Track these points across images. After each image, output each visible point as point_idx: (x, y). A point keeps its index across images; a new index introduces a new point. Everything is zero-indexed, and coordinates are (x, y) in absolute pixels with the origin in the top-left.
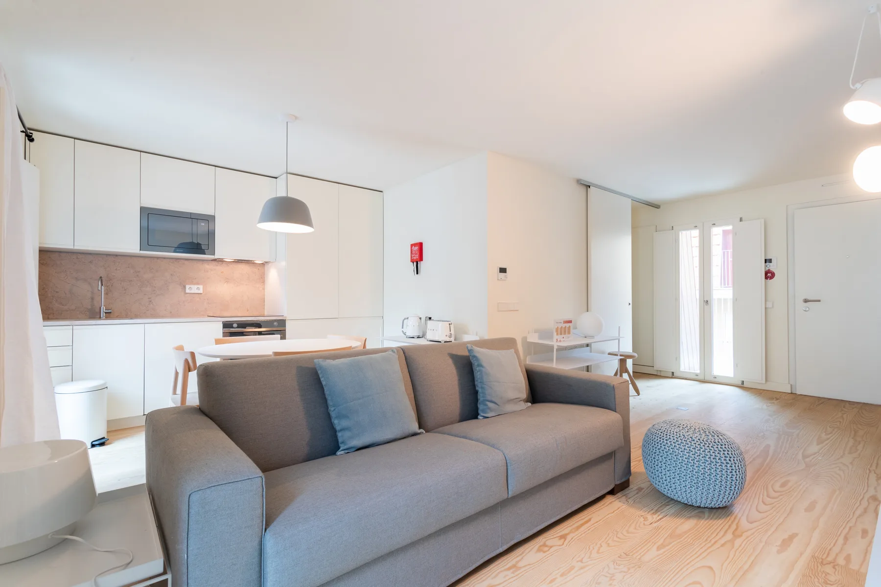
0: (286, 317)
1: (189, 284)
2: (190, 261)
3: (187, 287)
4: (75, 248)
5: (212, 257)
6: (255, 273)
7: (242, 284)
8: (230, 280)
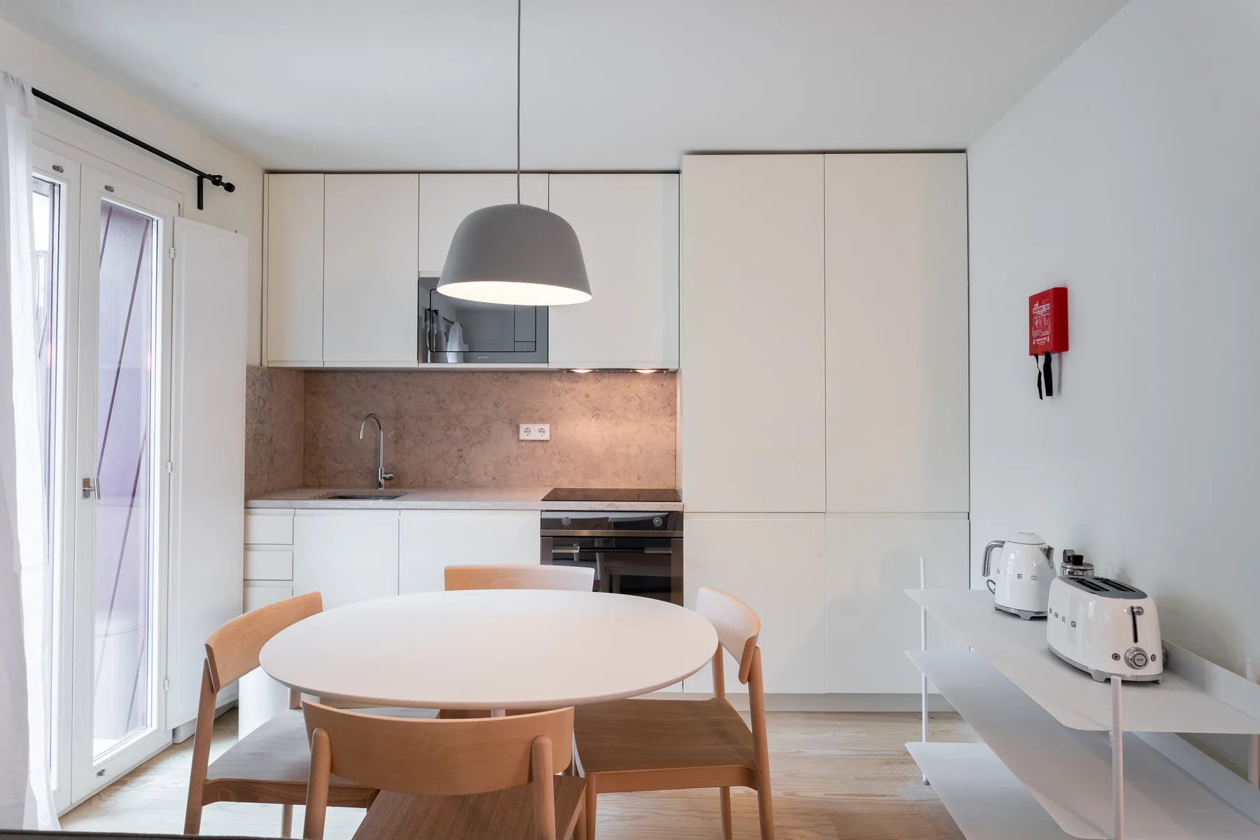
0: (683, 506)
1: (524, 422)
3: (523, 427)
4: (326, 366)
5: (542, 366)
6: (655, 394)
7: (627, 419)
8: (603, 411)
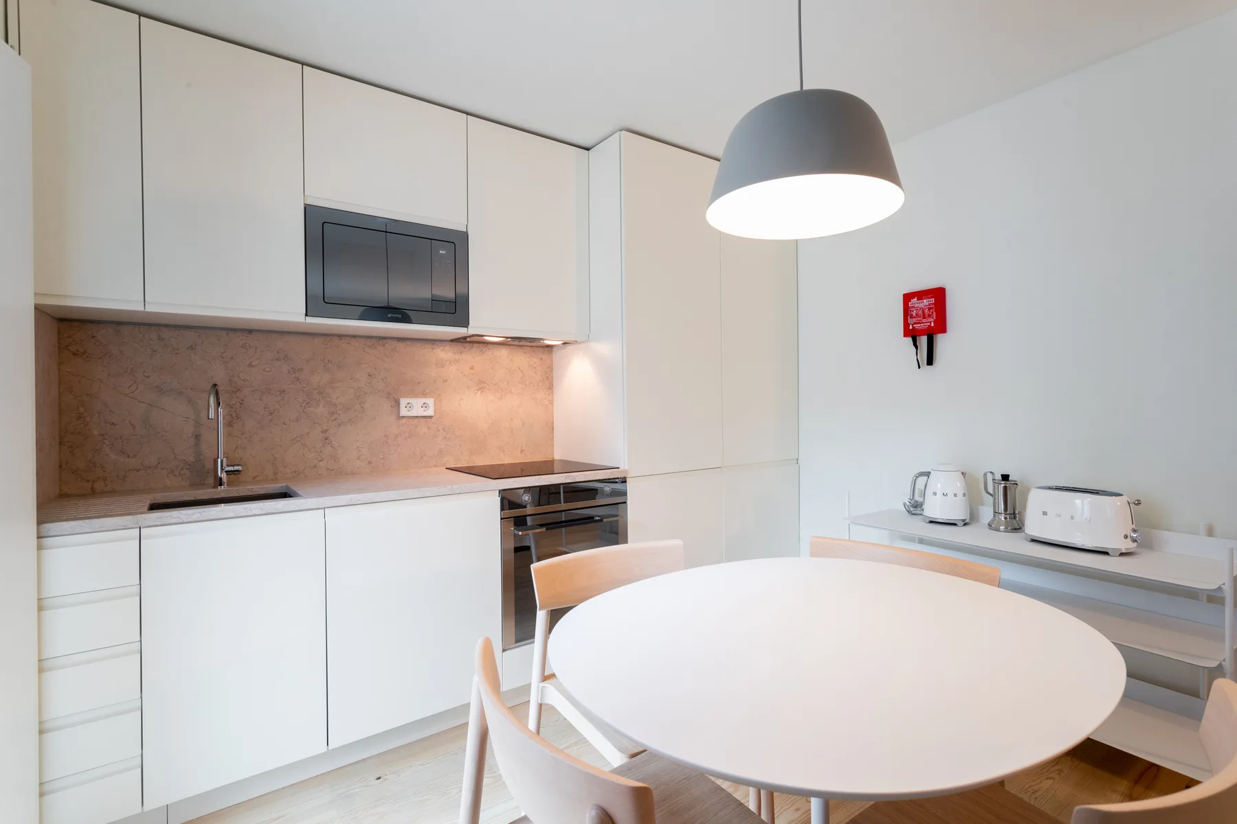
0: (626, 471)
1: (407, 397)
2: (408, 343)
3: (403, 402)
4: (149, 309)
5: (460, 331)
6: (535, 368)
7: (511, 392)
8: (488, 384)
